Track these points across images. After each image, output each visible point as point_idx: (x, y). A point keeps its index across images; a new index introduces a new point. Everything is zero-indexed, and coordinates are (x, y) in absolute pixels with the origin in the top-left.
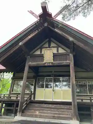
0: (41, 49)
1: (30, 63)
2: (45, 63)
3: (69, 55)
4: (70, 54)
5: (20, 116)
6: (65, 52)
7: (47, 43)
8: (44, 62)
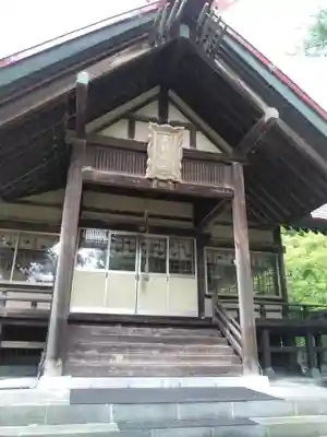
0: (132, 119)
1: (89, 168)
2: (151, 180)
3: (230, 164)
4: (235, 163)
5: (58, 375)
6: (217, 151)
7: (156, 103)
8: (147, 176)
